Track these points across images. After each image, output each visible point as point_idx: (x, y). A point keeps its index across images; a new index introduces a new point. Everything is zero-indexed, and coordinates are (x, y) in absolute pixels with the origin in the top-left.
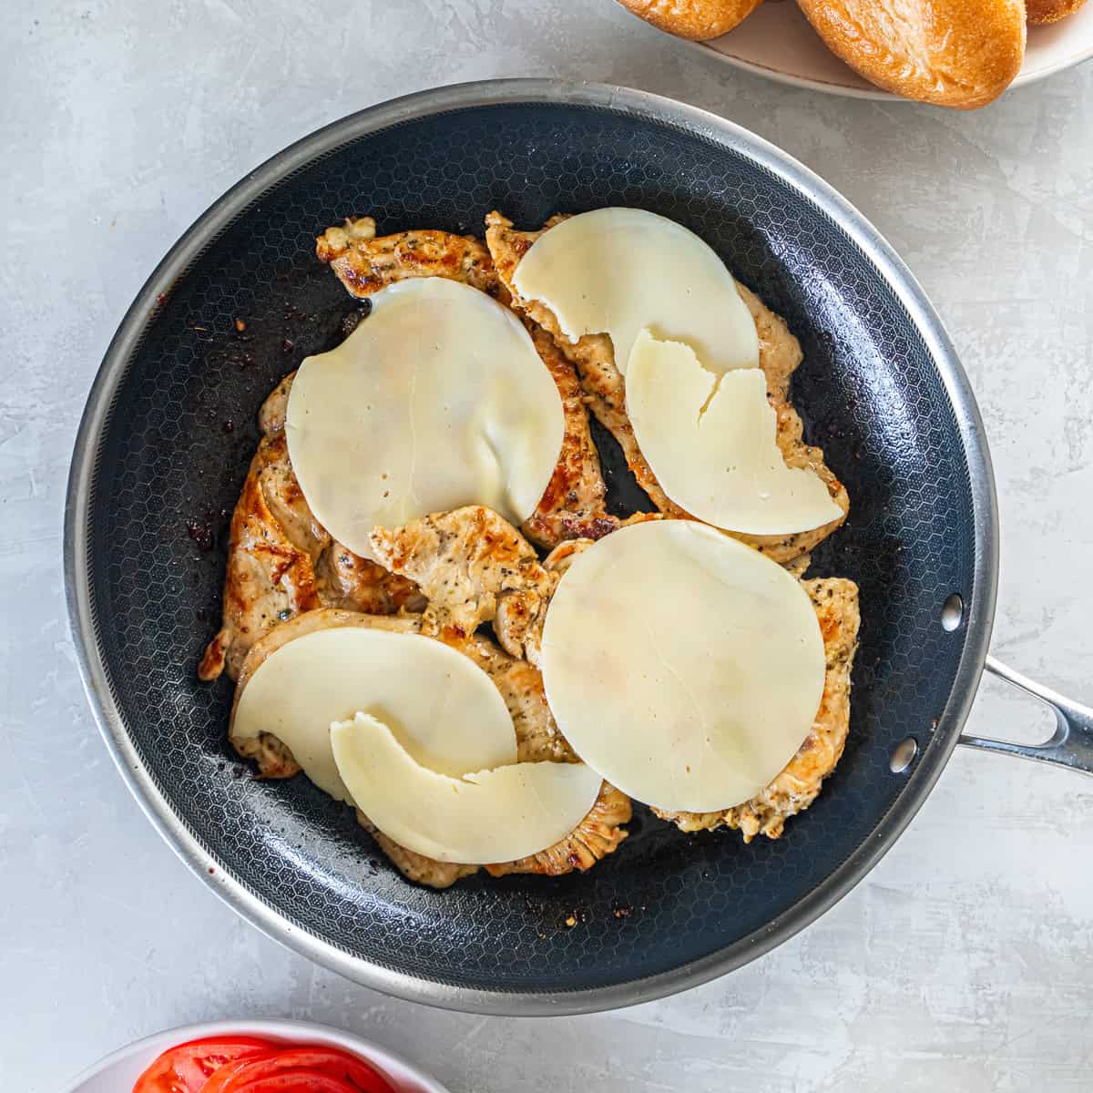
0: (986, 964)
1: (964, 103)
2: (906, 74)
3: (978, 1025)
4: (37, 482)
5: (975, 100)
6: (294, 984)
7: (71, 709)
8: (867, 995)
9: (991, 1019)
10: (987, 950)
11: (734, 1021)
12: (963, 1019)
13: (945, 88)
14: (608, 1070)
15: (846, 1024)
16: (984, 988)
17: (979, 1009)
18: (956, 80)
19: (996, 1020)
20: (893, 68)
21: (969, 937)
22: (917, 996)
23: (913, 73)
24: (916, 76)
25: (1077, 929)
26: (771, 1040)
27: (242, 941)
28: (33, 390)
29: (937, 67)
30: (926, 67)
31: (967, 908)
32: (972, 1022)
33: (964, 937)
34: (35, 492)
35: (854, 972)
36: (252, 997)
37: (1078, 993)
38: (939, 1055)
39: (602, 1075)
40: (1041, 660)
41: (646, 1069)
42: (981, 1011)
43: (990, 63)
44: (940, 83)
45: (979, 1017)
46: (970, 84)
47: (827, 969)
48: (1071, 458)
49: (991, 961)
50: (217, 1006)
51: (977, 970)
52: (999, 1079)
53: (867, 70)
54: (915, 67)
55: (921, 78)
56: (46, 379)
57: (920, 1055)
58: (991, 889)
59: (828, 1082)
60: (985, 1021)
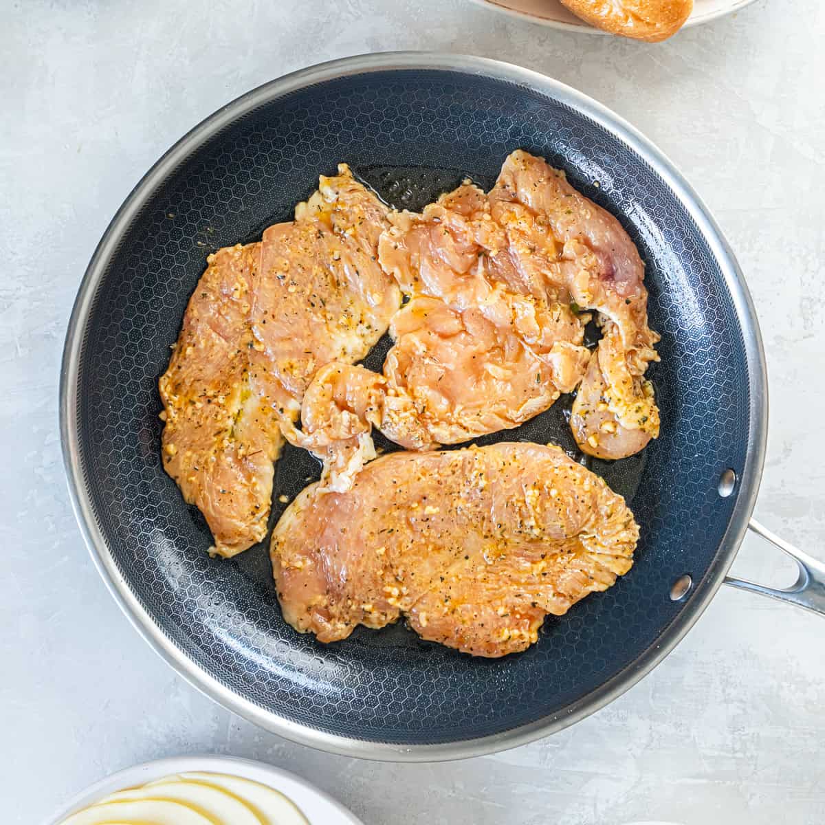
0: (741, 712)
1: (649, 36)
2: (605, 12)
3: (734, 758)
4: (21, 346)
5: (656, 34)
6: (216, 726)
7: (47, 519)
8: (651, 735)
9: (745, 753)
10: (741, 701)
11: (549, 755)
12: (722, 754)
13: (634, 25)
14: (454, 792)
15: (634, 757)
16: (739, 730)
17: (736, 746)
18: (642, 18)
19: (748, 754)
20: (595, 7)
21: (728, 691)
22: (688, 737)
23: (610, 11)
24: (613, 14)
25: (810, 684)
26: (576, 769)
27: (177, 694)
28: (19, 276)
29: (628, 7)
30: (620, 7)
31: (727, 670)
32: (730, 755)
33: (724, 691)
34: (20, 354)
35: (641, 718)
36: (184, 736)
37: (811, 734)
38: (704, 781)
39: (450, 796)
40: (783, 481)
41: (482, 791)
42: (737, 747)
43: (668, 6)
44: (630, 19)
45: (735, 752)
46: (652, 22)
47: (620, 716)
48: (805, 328)
49: (744, 710)
50: (158, 744)
51: (734, 716)
52: (751, 798)
53: (576, 8)
54: (611, 7)
55: (616, 15)
56: (28, 269)
57: (690, 781)
58: (745, 655)
59: (621, 800)
60: (739, 755)
